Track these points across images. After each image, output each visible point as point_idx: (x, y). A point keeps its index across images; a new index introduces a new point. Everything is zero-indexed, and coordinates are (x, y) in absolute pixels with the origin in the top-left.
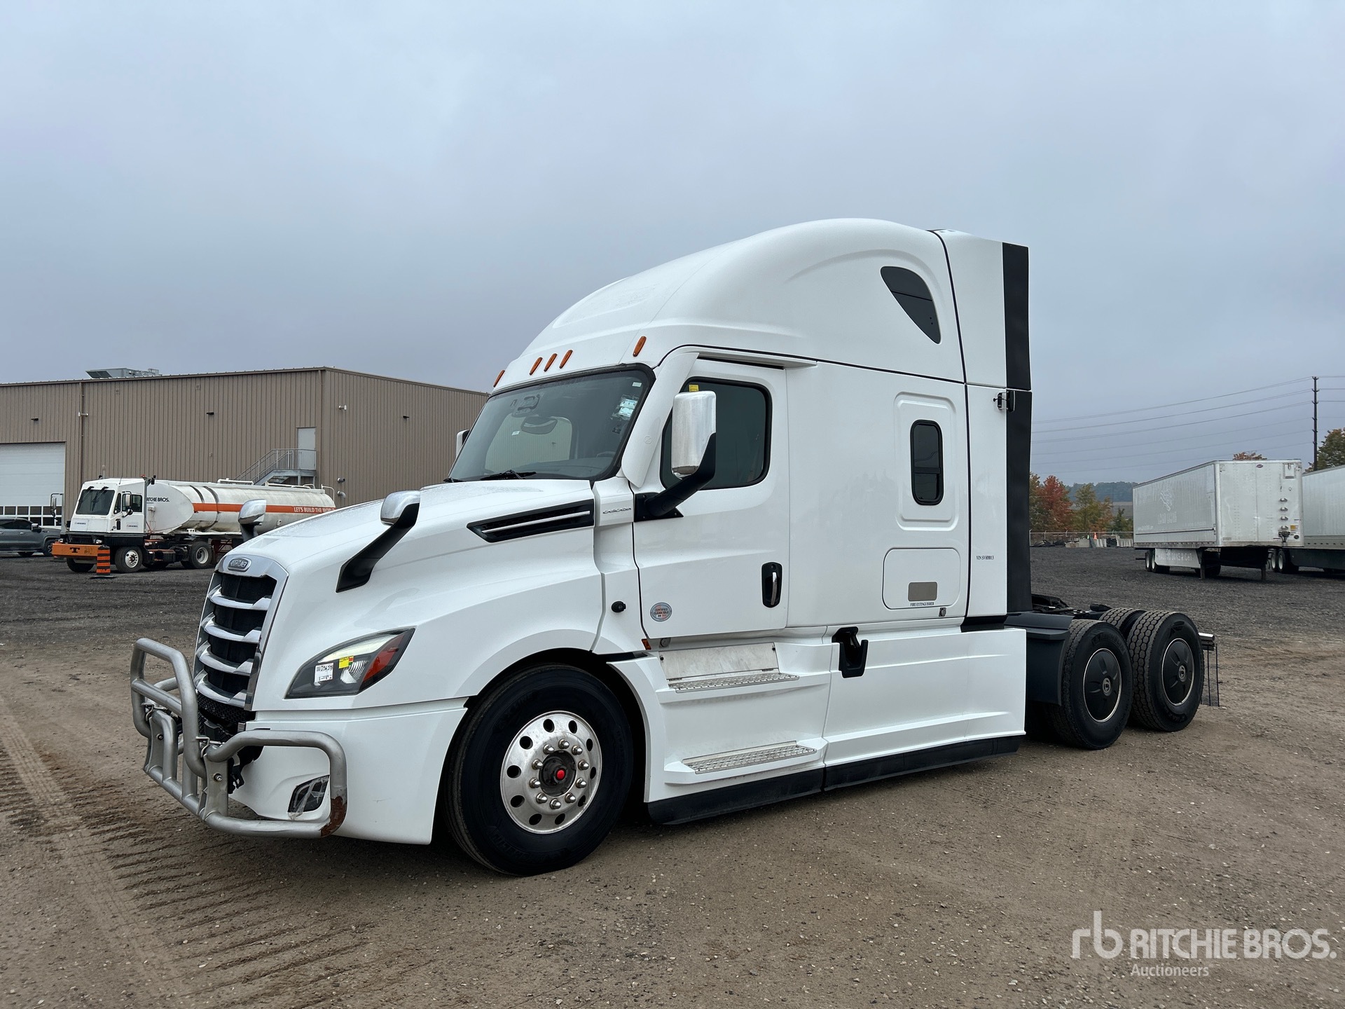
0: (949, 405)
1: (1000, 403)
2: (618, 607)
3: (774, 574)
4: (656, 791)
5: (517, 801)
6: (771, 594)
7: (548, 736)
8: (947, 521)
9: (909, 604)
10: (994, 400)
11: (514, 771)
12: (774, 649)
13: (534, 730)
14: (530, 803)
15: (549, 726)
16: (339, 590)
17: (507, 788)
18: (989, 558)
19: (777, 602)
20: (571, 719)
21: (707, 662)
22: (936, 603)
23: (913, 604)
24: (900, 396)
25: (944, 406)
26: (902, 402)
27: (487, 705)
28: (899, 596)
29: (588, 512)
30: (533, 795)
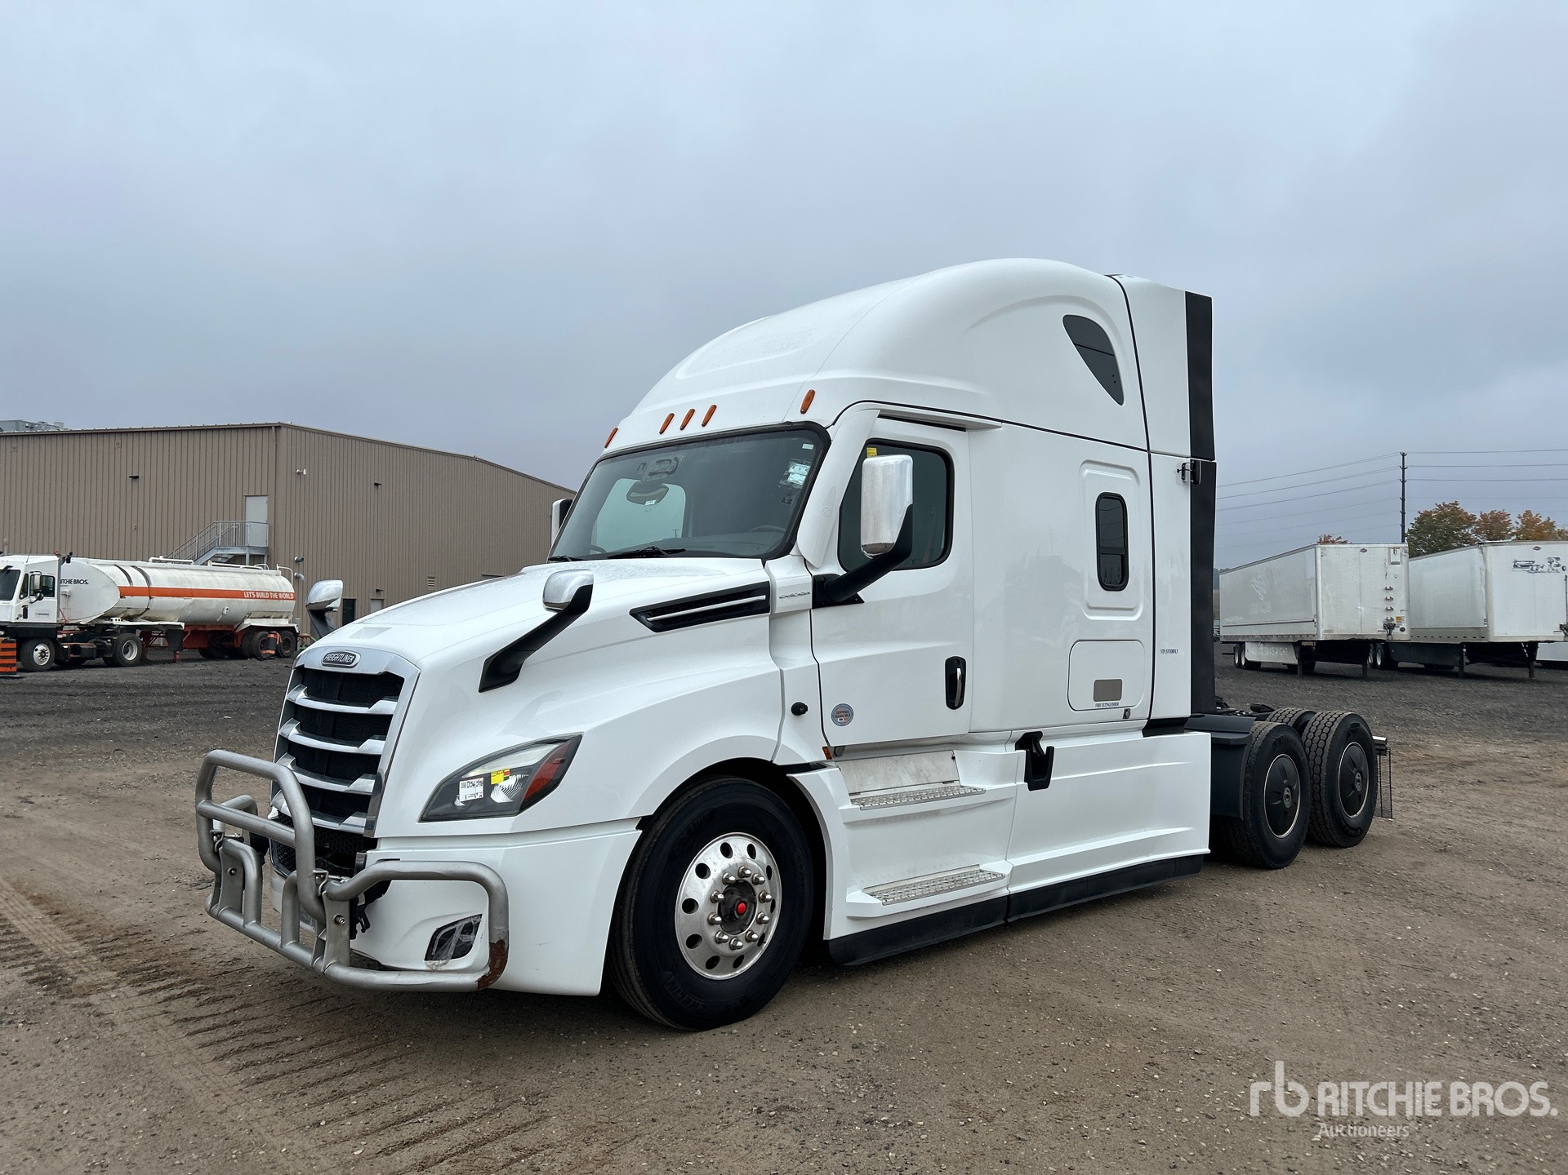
0: (1132, 475)
1: (1183, 475)
2: (799, 709)
3: (959, 670)
4: (837, 927)
5: (693, 941)
6: (954, 694)
7: (725, 863)
8: (1131, 609)
9: (1093, 704)
10: (1178, 471)
11: (690, 905)
12: (954, 758)
13: (711, 855)
14: (708, 943)
15: (726, 851)
16: (482, 690)
17: (684, 924)
18: (1173, 651)
19: (961, 704)
20: (748, 842)
21: (886, 774)
22: (1121, 703)
23: (1099, 705)
24: (1086, 464)
25: (1127, 477)
26: (1087, 471)
27: (660, 826)
28: (1084, 696)
29: (764, 597)
30: (712, 933)
